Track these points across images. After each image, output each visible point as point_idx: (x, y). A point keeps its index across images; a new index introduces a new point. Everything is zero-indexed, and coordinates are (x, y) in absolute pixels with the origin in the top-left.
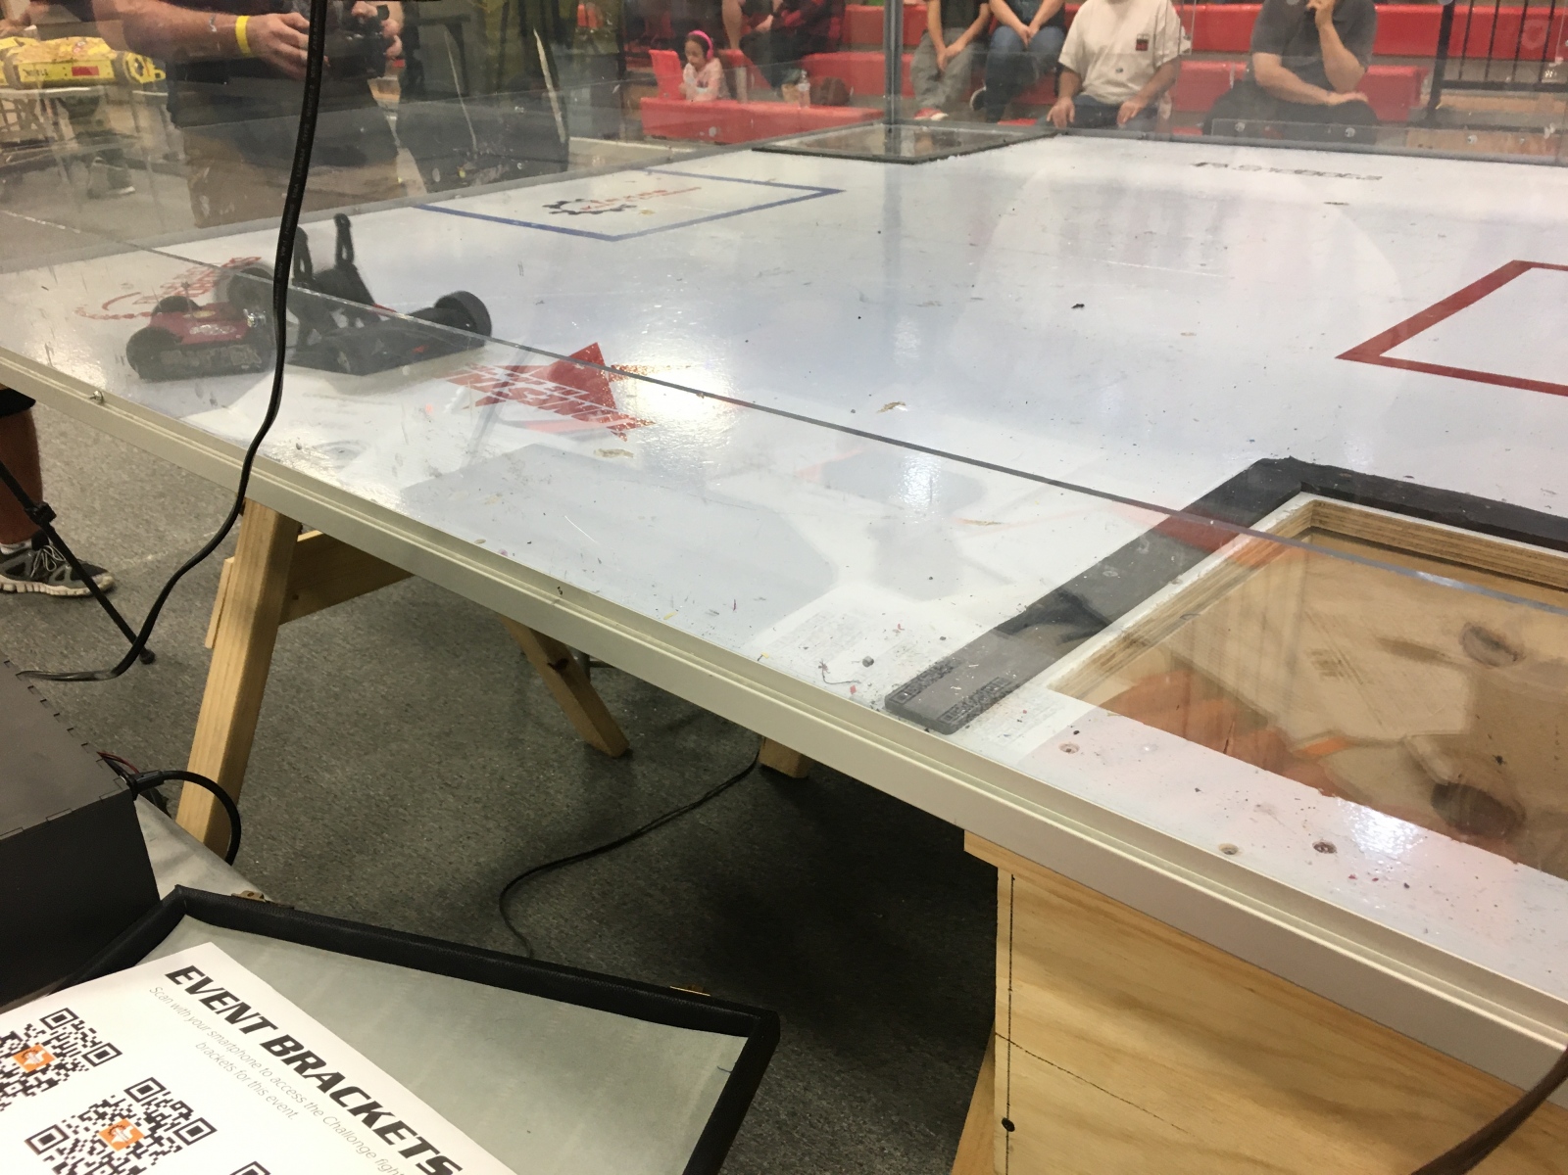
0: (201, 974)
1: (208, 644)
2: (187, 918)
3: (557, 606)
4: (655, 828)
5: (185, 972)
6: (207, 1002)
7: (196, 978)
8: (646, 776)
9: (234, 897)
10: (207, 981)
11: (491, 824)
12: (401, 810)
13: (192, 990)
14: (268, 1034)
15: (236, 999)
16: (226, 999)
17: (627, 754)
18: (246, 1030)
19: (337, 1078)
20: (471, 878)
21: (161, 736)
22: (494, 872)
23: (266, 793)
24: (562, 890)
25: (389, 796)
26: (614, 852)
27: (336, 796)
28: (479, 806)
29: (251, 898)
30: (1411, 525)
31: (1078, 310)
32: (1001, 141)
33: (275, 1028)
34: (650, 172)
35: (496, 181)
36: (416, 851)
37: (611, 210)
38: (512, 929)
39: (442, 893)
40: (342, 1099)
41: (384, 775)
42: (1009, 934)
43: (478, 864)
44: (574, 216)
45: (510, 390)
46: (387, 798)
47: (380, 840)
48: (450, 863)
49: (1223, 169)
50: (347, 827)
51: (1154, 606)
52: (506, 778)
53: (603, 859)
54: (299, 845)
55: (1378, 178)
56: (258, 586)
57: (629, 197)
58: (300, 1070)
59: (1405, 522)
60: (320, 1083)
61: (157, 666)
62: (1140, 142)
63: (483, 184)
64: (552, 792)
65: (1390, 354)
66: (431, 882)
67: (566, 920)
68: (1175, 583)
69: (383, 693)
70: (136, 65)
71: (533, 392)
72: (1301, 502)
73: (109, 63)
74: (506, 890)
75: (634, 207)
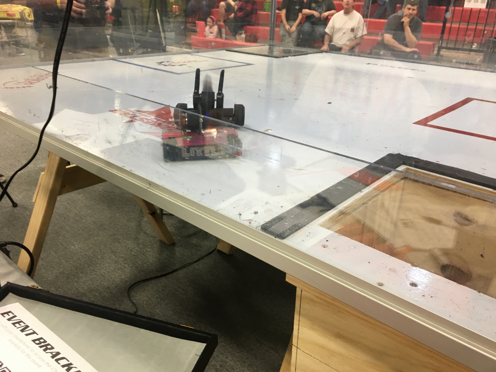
0: (13, 314)
1: (34, 201)
2: (10, 294)
3: (148, 189)
4: (181, 269)
5: (7, 313)
6: (14, 324)
7: (11, 315)
8: (179, 251)
9: (27, 287)
10: (15, 316)
11: (126, 265)
12: (97, 260)
13: (9, 320)
14: (34, 337)
15: (25, 324)
16: (21, 323)
17: (174, 244)
18: (27, 335)
19: (58, 353)
20: (119, 283)
21: (17, 231)
22: (126, 281)
23: (51, 252)
24: (149, 288)
25: (93, 255)
26: (168, 276)
27: (75, 254)
28: (123, 259)
29: (34, 287)
30: (439, 177)
31: (329, 104)
32: (305, 53)
33: (37, 334)
34: (192, 55)
35: (141, 54)
36: (100, 273)
37: (179, 65)
38: (131, 300)
39: (108, 288)
40: (59, 361)
41: (91, 248)
42: (299, 310)
43: (121, 278)
44: (165, 66)
45: (139, 118)
46: (92, 255)
47: (89, 269)
48: (112, 278)
49: (375, 66)
50: (78, 265)
51: (354, 199)
52: (133, 250)
53: (163, 278)
54: (61, 270)
55: (424, 71)
56: (52, 181)
57: (185, 62)
58: (45, 350)
59: (437, 176)
60: (52, 355)
61: (18, 208)
62: (349, 56)
63: (137, 54)
64: (147, 255)
65: (430, 123)
66: (105, 284)
67: (149, 299)
68: (361, 192)
69: (93, 220)
70: (28, 14)
71: (146, 119)
72: (402, 168)
73: (19, 13)
74: (130, 288)
75: (186, 65)
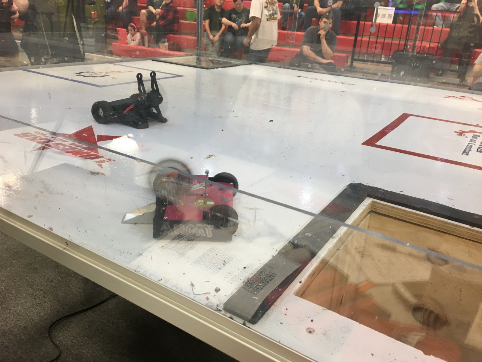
4: (111, 299)
11: (46, 300)
12: (10, 295)
20: (37, 322)
22: (46, 319)
24: (74, 325)
25: (6, 289)
26: (95, 309)
28: (42, 292)
30: (409, 212)
31: (271, 122)
34: (115, 65)
35: (56, 63)
36: (15, 311)
37: (100, 76)
39: (26, 328)
41: (4, 281)
43: (40, 316)
48: (29, 316)
49: (306, 78)
52: (54, 281)
53: (90, 312)
55: (354, 85)
57: (107, 72)
64: (71, 286)
65: (378, 143)
66: (21, 324)
67: (75, 338)
69: (6, 248)
71: (62, 145)
72: (368, 201)
74: (51, 326)
75: (109, 76)
